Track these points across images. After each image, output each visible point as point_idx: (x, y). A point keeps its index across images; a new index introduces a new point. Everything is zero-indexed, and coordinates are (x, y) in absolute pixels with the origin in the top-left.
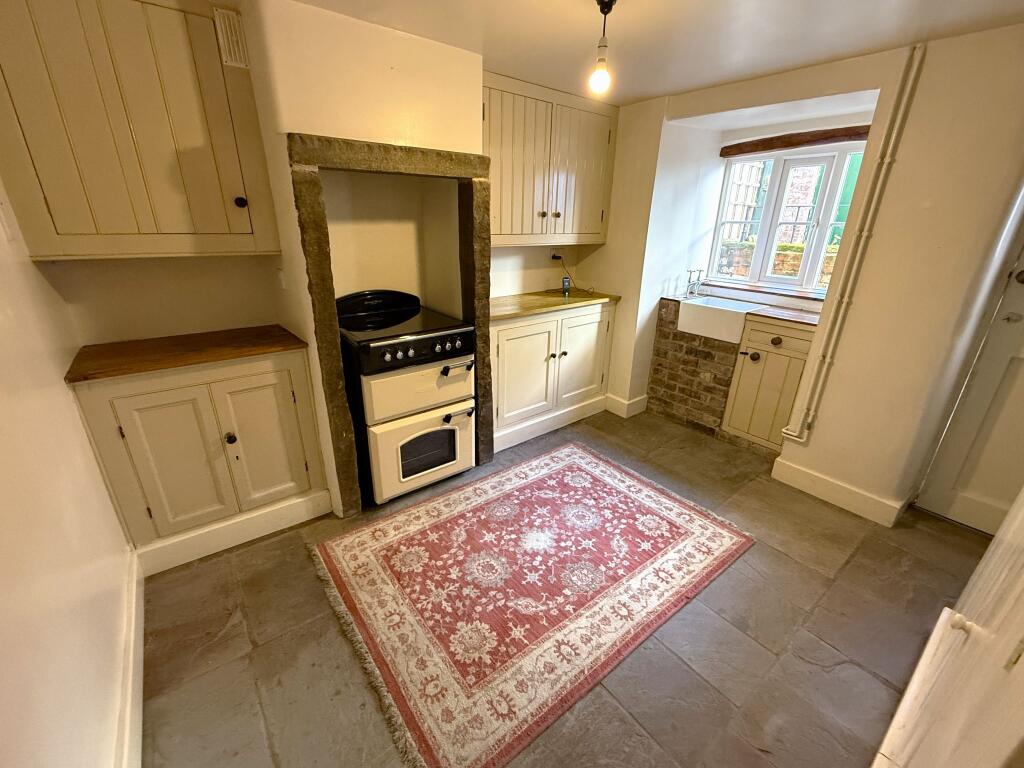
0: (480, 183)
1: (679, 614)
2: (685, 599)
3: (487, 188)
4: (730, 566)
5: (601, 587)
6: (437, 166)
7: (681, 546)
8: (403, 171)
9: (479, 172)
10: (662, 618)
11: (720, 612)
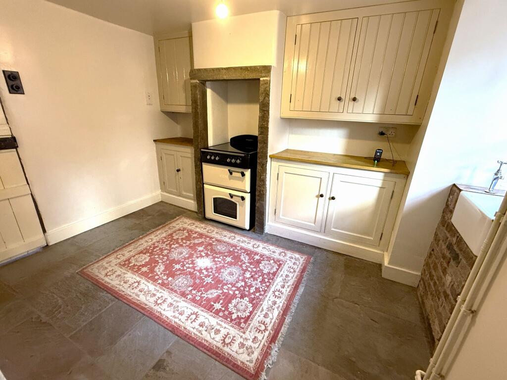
0: (264, 80)
1: (163, 329)
2: (175, 330)
3: (268, 83)
4: (216, 360)
5: (176, 290)
6: (241, 75)
7: (224, 325)
8: (225, 78)
9: (263, 75)
10: (158, 319)
11: (169, 353)
